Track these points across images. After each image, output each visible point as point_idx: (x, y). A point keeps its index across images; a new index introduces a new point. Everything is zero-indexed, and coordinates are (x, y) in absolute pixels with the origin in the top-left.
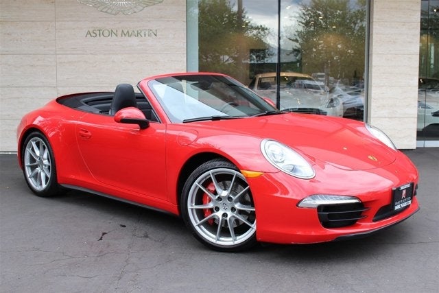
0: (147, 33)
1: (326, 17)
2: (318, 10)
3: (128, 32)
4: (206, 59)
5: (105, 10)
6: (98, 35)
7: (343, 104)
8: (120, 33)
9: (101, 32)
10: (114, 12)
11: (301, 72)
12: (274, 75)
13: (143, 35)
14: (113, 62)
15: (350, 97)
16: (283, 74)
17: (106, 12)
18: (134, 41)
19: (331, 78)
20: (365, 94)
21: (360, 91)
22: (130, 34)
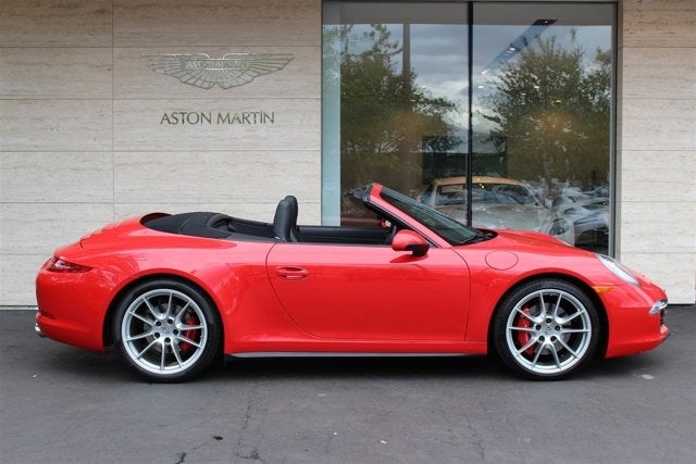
0: (258, 117)
1: (544, 83)
2: (532, 71)
3: (228, 115)
4: (353, 146)
5: (192, 81)
6: (180, 121)
7: (575, 223)
8: (214, 117)
9: (186, 116)
10: (206, 85)
11: (505, 176)
12: (463, 180)
13: (252, 122)
14: (204, 163)
15: (586, 212)
16: (476, 180)
17: (193, 85)
18: (238, 129)
19: (555, 181)
20: (610, 207)
21: (601, 203)
22: (231, 117)
